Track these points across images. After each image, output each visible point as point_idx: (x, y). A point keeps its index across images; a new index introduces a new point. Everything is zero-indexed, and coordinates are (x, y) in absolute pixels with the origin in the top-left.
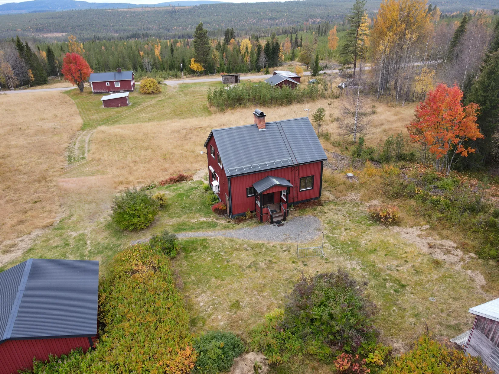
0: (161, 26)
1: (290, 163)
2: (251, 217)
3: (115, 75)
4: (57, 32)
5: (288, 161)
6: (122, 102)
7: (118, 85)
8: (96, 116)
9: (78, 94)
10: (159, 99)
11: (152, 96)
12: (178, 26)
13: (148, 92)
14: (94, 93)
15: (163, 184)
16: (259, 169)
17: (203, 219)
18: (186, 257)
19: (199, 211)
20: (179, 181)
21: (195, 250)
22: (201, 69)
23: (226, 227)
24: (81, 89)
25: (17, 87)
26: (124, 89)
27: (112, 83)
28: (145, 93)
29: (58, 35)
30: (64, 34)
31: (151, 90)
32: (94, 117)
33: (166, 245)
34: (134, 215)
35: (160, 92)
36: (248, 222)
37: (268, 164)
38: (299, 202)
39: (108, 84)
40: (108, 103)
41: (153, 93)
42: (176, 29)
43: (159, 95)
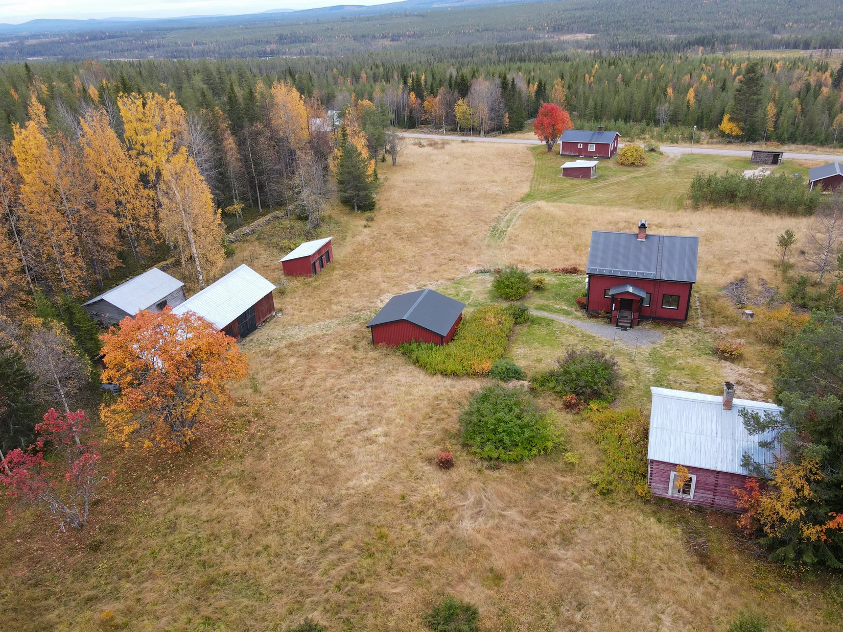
0: (763, 21)
1: (652, 277)
2: (604, 317)
3: (593, 135)
4: (581, 32)
5: (652, 274)
6: (584, 173)
7: (592, 148)
8: (547, 187)
9: (543, 153)
10: (635, 175)
11: (630, 169)
12: (797, 21)
13: (627, 163)
14: (562, 155)
15: (555, 271)
16: (620, 274)
17: (566, 308)
18: (529, 326)
19: (567, 301)
20: (570, 272)
21: (539, 324)
22: (736, 131)
23: (577, 318)
24: (550, 147)
25: (488, 133)
26: (599, 154)
27: (586, 145)
28: (622, 164)
29: (581, 37)
30: (590, 36)
31: (631, 160)
32: (544, 187)
33: (517, 312)
34: (508, 286)
35: (644, 165)
36: (599, 320)
37: (630, 272)
38: (658, 318)
39: (580, 146)
40: (568, 172)
41: (633, 163)
42: (791, 27)
43: (640, 169)
